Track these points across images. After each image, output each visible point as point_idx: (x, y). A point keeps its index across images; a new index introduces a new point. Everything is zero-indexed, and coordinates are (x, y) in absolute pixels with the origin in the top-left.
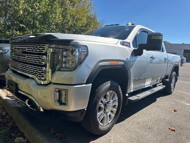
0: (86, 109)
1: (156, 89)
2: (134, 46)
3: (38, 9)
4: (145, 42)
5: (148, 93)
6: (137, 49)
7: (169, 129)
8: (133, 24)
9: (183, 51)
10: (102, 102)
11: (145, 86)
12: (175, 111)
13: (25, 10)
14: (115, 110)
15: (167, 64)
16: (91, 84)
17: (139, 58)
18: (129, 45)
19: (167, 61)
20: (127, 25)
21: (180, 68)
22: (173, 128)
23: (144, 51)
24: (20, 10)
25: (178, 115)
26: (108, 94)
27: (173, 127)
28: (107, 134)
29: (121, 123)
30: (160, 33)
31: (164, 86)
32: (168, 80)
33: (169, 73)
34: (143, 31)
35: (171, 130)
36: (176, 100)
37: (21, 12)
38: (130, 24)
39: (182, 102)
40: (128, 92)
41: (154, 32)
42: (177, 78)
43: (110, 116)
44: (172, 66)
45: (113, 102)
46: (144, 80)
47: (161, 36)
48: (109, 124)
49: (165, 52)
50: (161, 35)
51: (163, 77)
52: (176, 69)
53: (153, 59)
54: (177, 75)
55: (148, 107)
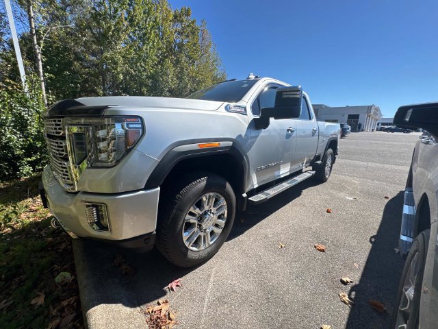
0: (155, 232)
1: (299, 179)
2: (254, 113)
3: (143, 71)
4: (272, 104)
5: (285, 186)
6: (258, 117)
7: (315, 247)
8: (256, 77)
9: (346, 117)
10: (191, 214)
11: (279, 175)
12: (328, 212)
13: (126, 74)
14: (222, 222)
15: (317, 137)
16: (159, 189)
17: (263, 132)
18: (243, 110)
19: (317, 133)
20: (248, 78)
21: (340, 141)
22: (322, 247)
23: (272, 120)
24: (118, 73)
25: (333, 218)
26: (204, 199)
27: (322, 243)
28: (207, 263)
29: (236, 239)
30: (297, 87)
31: (314, 172)
32: (319, 162)
33: (321, 151)
34: (273, 87)
35: (318, 250)
36: (331, 191)
37: (121, 77)
38: (252, 77)
39: (342, 195)
40: (247, 189)
41: (288, 85)
42: (335, 158)
43: (212, 233)
44: (326, 140)
45: (217, 210)
46: (277, 167)
47: (298, 93)
48: (210, 246)
49: (314, 120)
50: (299, 91)
51: (312, 158)
52: (333, 144)
53: (292, 132)
54: (335, 152)
55: (287, 206)
